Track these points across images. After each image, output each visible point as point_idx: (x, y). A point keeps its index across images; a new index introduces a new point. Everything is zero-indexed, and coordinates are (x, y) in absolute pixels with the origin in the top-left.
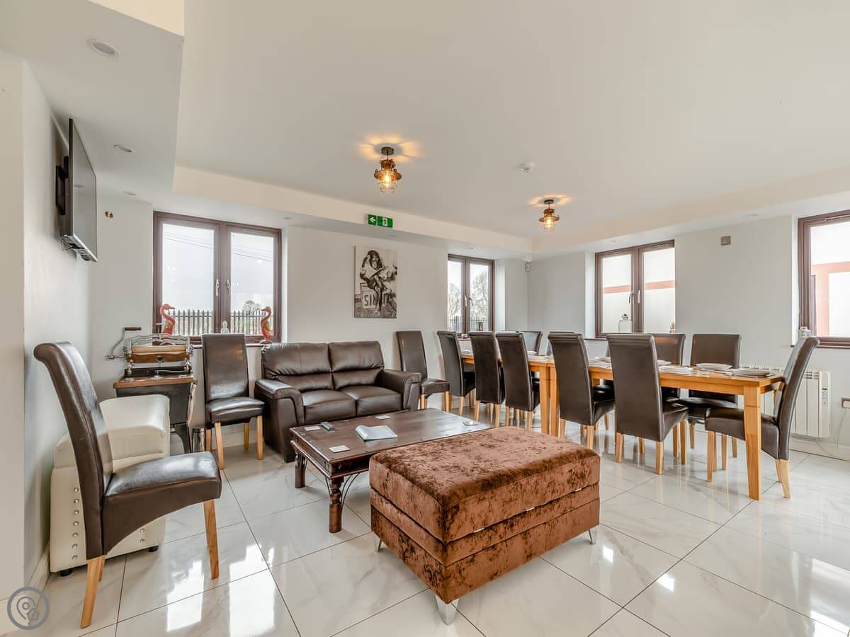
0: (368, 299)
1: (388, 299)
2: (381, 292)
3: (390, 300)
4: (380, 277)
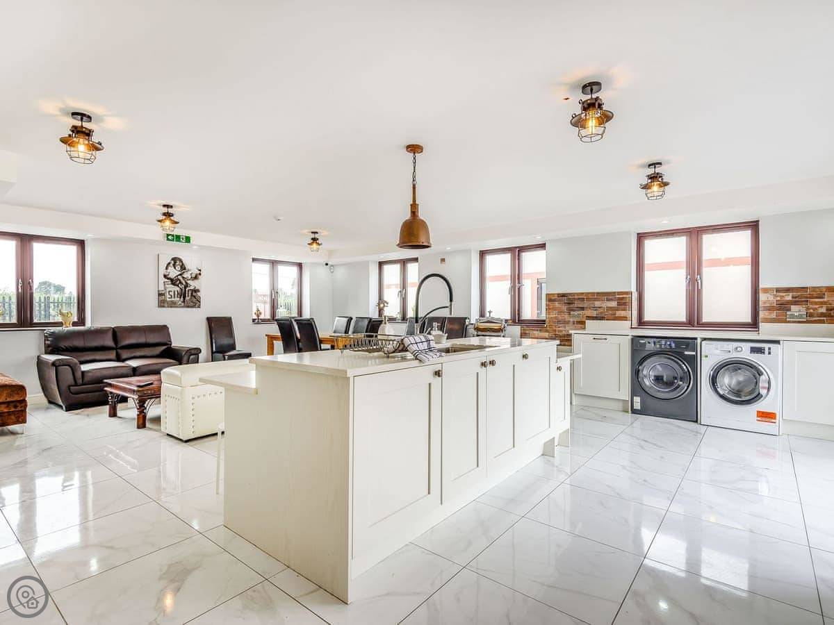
0: (172, 294)
1: (192, 294)
2: (185, 288)
3: (194, 294)
4: (183, 277)
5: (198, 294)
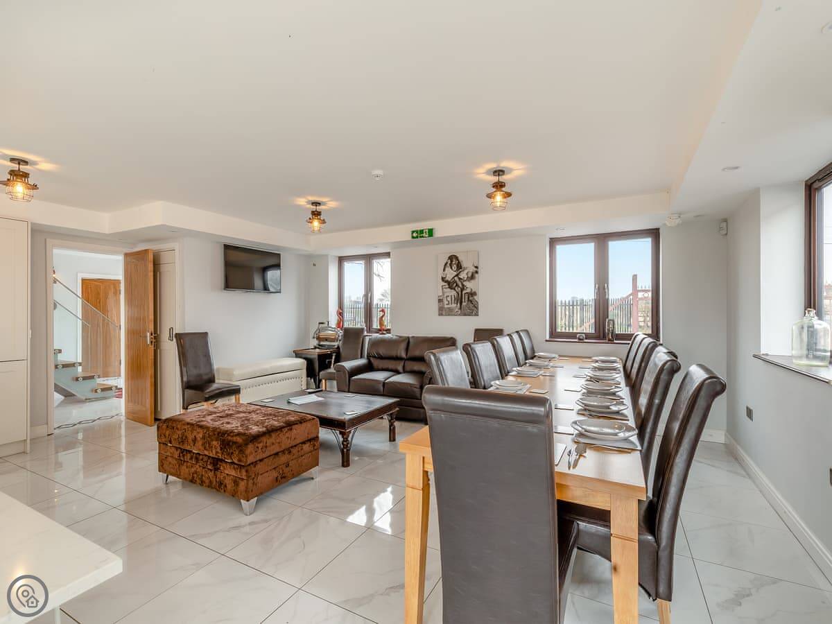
1: (468, 298)
2: (461, 291)
3: (471, 299)
5: (475, 297)
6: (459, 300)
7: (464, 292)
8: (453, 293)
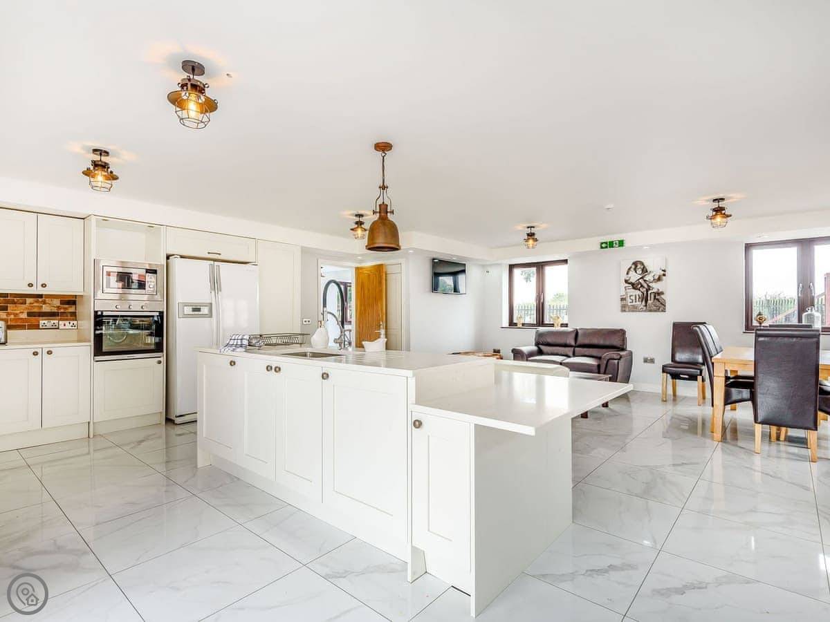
3: (657, 297)
6: (645, 299)
7: (649, 292)
8: (638, 292)
